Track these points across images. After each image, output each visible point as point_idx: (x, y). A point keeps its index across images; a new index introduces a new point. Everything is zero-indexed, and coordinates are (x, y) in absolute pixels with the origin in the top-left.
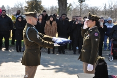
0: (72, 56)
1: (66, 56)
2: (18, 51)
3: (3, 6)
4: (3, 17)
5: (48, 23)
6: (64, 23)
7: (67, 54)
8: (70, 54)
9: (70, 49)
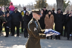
0: (66, 41)
1: (61, 41)
2: (25, 37)
3: (20, 5)
4: (16, 12)
5: (47, 16)
6: (59, 16)
7: (62, 40)
8: (65, 40)
9: (65, 36)
